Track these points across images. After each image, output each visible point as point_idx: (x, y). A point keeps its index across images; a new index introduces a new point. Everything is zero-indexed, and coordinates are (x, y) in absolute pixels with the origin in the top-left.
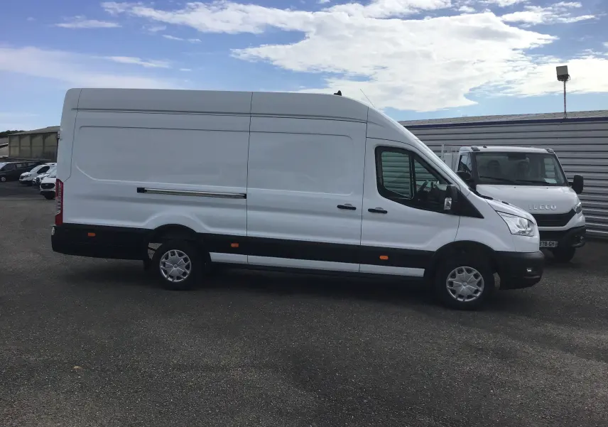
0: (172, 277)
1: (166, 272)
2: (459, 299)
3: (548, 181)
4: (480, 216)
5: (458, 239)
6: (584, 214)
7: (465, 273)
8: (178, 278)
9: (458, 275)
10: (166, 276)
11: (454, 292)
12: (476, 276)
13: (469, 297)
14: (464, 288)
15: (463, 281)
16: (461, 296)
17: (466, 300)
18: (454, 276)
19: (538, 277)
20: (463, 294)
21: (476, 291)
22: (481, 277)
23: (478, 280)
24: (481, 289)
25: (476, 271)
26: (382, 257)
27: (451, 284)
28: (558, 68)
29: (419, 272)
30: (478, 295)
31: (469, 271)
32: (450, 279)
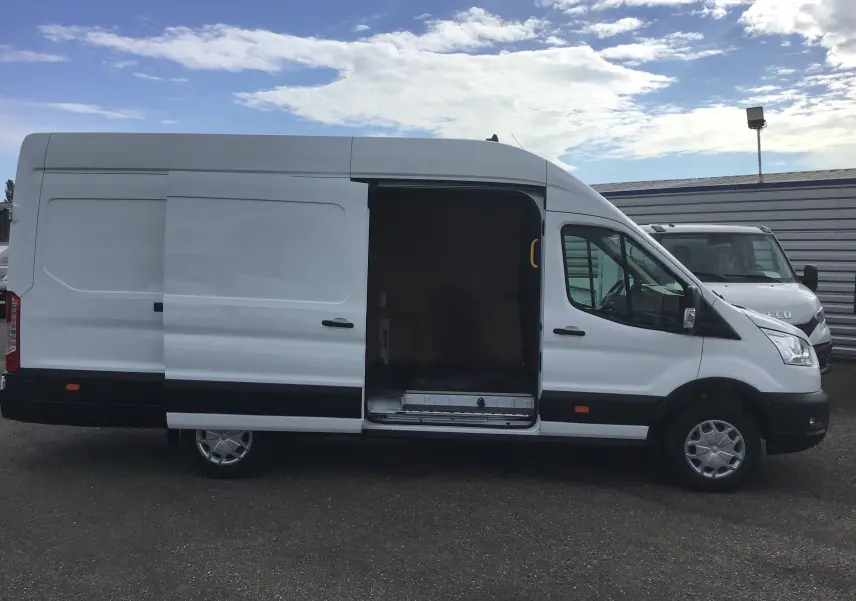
0: (217, 456)
1: (207, 448)
2: (705, 474)
3: (768, 274)
4: (735, 336)
5: (702, 375)
6: (828, 323)
7: (714, 431)
8: (230, 457)
9: (702, 433)
10: (207, 456)
11: (697, 462)
12: (732, 435)
13: (723, 469)
14: (713, 456)
15: (711, 444)
16: (708, 469)
17: (717, 476)
18: (696, 436)
19: (822, 431)
20: (710, 466)
21: (733, 460)
22: (739, 438)
23: (735, 442)
24: (740, 455)
25: (731, 428)
26: (579, 409)
27: (693, 449)
28: (750, 111)
29: (640, 432)
30: (736, 465)
31: (721, 428)
32: (690, 443)
